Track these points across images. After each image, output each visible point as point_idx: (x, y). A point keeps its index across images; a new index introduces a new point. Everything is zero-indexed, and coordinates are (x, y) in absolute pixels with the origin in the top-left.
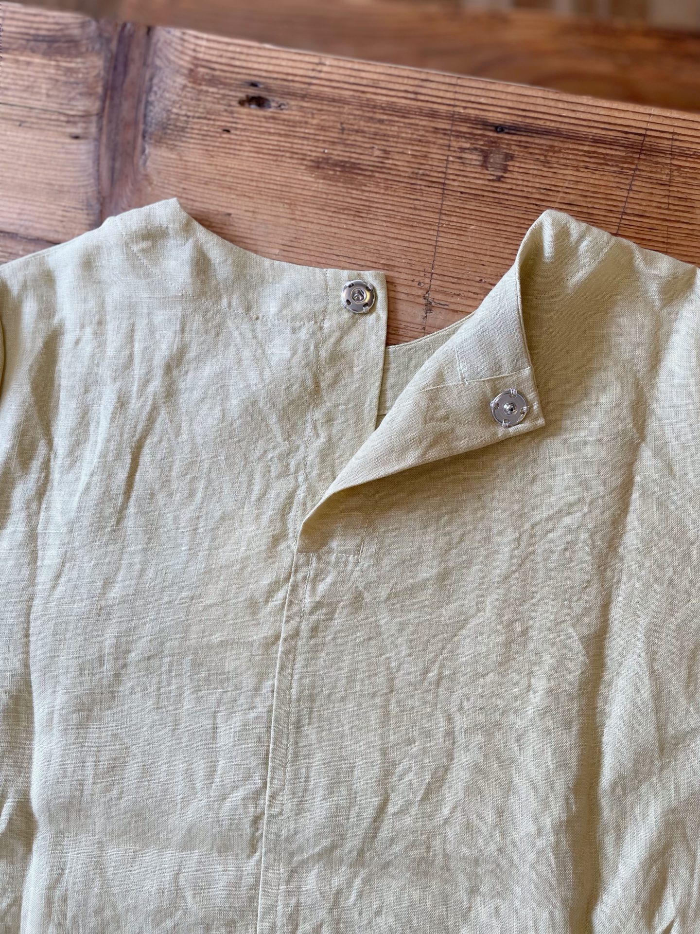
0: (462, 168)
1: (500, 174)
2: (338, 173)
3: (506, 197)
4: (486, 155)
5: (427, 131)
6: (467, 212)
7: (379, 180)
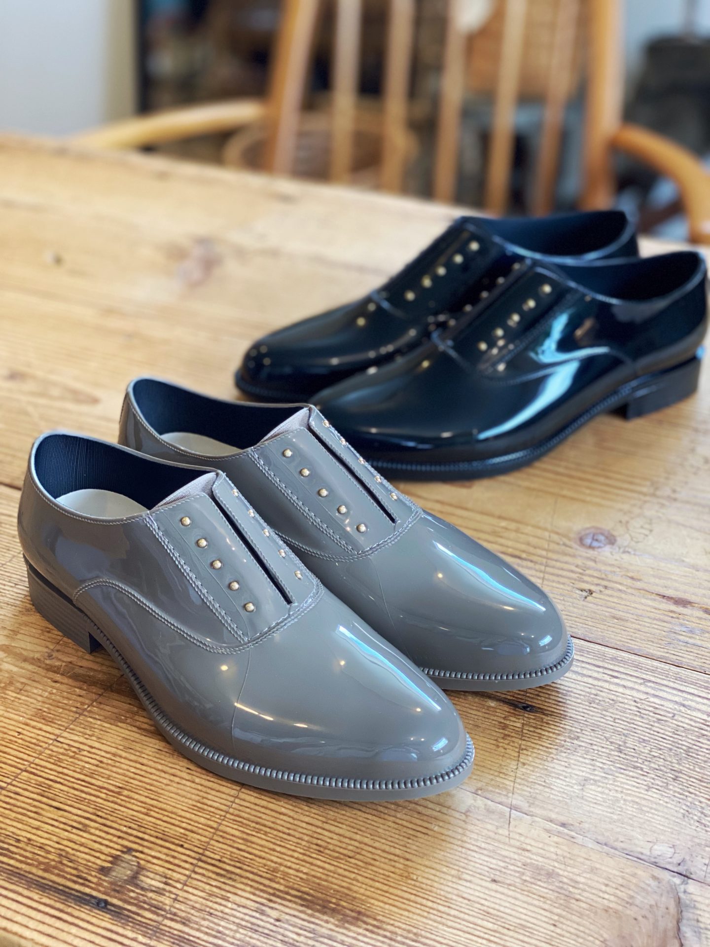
0: (170, 872)
1: (126, 856)
2: (334, 900)
3: (130, 831)
4: (133, 879)
5: (196, 923)
6: (184, 825)
7: (282, 881)
